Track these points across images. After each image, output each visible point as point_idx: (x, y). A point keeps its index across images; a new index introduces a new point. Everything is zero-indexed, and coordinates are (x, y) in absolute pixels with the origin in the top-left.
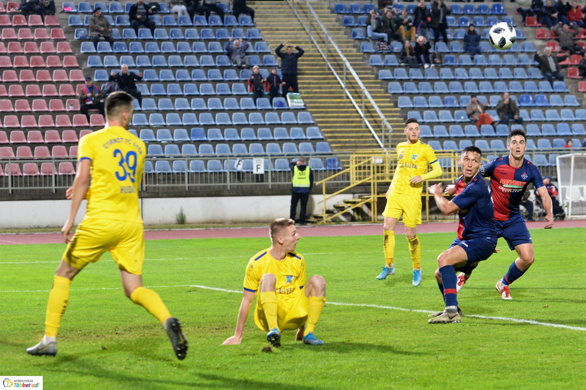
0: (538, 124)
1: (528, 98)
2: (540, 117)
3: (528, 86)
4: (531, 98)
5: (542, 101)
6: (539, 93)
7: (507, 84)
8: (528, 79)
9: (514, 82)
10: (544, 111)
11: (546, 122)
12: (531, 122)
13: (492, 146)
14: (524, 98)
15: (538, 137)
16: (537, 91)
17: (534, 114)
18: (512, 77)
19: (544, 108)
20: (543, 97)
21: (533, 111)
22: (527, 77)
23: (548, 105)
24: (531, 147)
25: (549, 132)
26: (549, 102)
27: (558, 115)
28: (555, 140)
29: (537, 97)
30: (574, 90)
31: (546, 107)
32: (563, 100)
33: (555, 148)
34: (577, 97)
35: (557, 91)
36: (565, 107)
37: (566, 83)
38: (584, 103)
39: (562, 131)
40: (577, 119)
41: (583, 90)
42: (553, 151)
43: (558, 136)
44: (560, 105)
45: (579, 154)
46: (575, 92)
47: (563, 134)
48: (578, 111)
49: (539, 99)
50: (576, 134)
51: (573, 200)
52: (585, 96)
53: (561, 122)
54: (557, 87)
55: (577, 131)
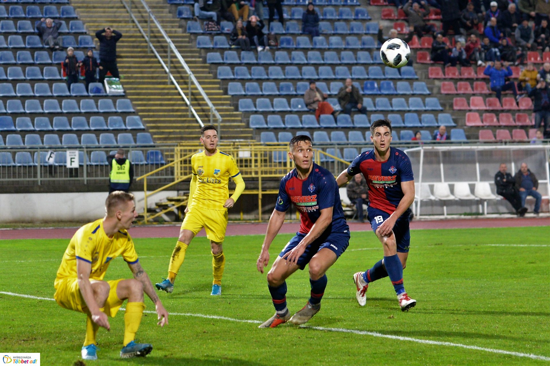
0: (384, 114)
1: (372, 85)
2: (385, 106)
3: (373, 72)
4: (376, 85)
5: (389, 88)
6: (385, 79)
7: (350, 69)
8: (373, 64)
9: (358, 67)
10: (390, 100)
11: (393, 111)
13: (332, 139)
14: (369, 85)
16: (383, 77)
17: (380, 104)
18: (355, 62)
19: (390, 96)
20: (389, 84)
21: (378, 99)
22: (372, 62)
23: (395, 92)
26: (396, 89)
27: (405, 104)
28: (403, 132)
29: (383, 84)
30: (424, 77)
31: (392, 95)
32: (412, 87)
33: (402, 141)
34: (427, 84)
35: (405, 77)
36: (413, 95)
37: (415, 69)
38: (435, 91)
39: (410, 122)
40: (427, 108)
41: (433, 76)
42: (400, 144)
43: (405, 128)
44: (408, 93)
45: (429, 148)
46: (425, 78)
47: (411, 125)
48: (428, 100)
49: (385, 85)
50: (426, 125)
51: (422, 199)
52: (437, 83)
53: (409, 111)
54: (405, 73)
55: (427, 122)
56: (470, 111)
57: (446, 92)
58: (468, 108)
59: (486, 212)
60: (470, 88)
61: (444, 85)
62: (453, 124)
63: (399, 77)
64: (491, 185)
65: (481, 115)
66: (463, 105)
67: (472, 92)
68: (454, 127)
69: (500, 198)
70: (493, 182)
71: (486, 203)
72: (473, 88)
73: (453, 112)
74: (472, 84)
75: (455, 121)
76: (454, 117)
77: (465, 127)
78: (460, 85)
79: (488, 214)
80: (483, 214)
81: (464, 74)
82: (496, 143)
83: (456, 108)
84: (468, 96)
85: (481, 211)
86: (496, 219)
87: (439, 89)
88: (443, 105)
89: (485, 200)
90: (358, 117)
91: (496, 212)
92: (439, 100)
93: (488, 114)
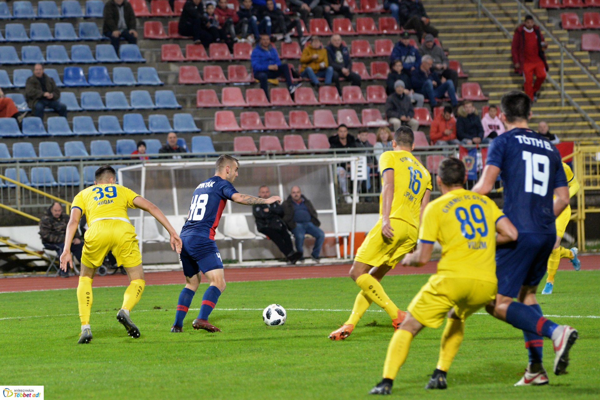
0: (92, 116)
1: (76, 72)
2: (96, 103)
3: (77, 52)
4: (81, 73)
5: (101, 77)
6: (95, 64)
7: (43, 50)
8: (78, 41)
9: (55, 46)
10: (103, 94)
11: (106, 111)
12: (81, 112)
14: (71, 73)
15: (92, 137)
16: (93, 60)
17: (86, 100)
18: (52, 38)
19: (102, 89)
20: (101, 71)
21: (84, 94)
22: (76, 38)
23: (110, 83)
24: (80, 153)
25: (111, 128)
26: (111, 79)
27: (126, 101)
28: (120, 142)
29: (92, 70)
30: (154, 59)
31: (107, 86)
32: (135, 75)
33: (118, 155)
34: (158, 70)
35: (126, 59)
36: (138, 86)
37: (140, 47)
38: (171, 80)
39: (132, 127)
40: (158, 106)
41: (168, 58)
42: (116, 159)
43: (124, 135)
44: (129, 83)
45: (154, 164)
46: (157, 61)
47: (134, 131)
48: (159, 93)
49: (95, 73)
50: (155, 131)
51: (144, 240)
52: (174, 68)
53: (131, 111)
54: (124, 54)
55: (157, 127)
56: (222, 108)
57: (186, 81)
58: (220, 105)
59: (241, 258)
60: (222, 75)
61: (183, 71)
62: (196, 129)
63: (118, 60)
64: (247, 217)
65: (237, 115)
66: (211, 100)
67: (226, 81)
68: (198, 133)
69: (261, 236)
70: (251, 214)
71: (240, 245)
72: (226, 75)
73: (197, 110)
74: (225, 69)
75: (199, 124)
76: (197, 119)
77: (214, 133)
78: (208, 70)
79: (244, 260)
80: (236, 261)
81: (213, 54)
82: (259, 155)
83: (200, 104)
84: (218, 86)
85: (234, 257)
86: (255, 268)
87: (177, 77)
88: (182, 100)
89: (240, 241)
90: (53, 121)
91: (257, 258)
92: (176, 93)
93: (248, 113)
